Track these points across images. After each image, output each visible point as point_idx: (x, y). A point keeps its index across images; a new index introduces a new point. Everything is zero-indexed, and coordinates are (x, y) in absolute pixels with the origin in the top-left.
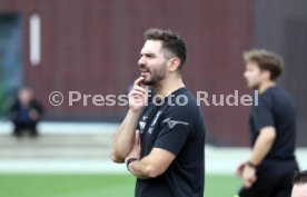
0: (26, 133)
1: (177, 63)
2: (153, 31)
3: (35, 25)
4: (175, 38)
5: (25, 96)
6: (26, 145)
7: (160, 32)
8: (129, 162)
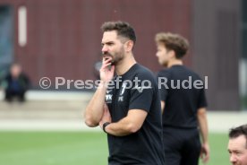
0: (15, 99)
1: (131, 44)
2: (107, 24)
3: (22, 15)
4: (126, 26)
5: (16, 70)
6: (16, 109)
7: (113, 24)
8: (104, 126)
